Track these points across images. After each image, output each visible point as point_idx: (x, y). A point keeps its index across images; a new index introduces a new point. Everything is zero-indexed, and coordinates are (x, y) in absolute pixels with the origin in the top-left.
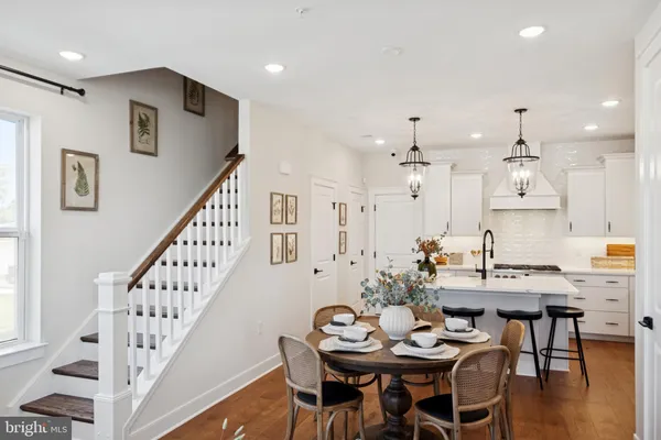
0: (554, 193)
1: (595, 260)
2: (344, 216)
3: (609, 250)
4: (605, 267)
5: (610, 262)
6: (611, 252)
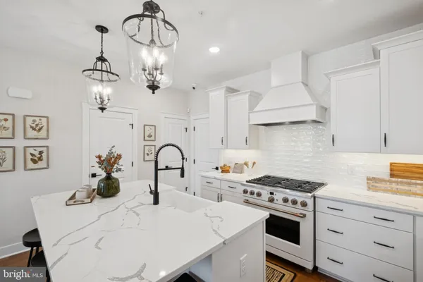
1: (373, 181)
2: (153, 134)
3: (391, 170)
4: (386, 191)
5: (394, 186)
6: (396, 171)
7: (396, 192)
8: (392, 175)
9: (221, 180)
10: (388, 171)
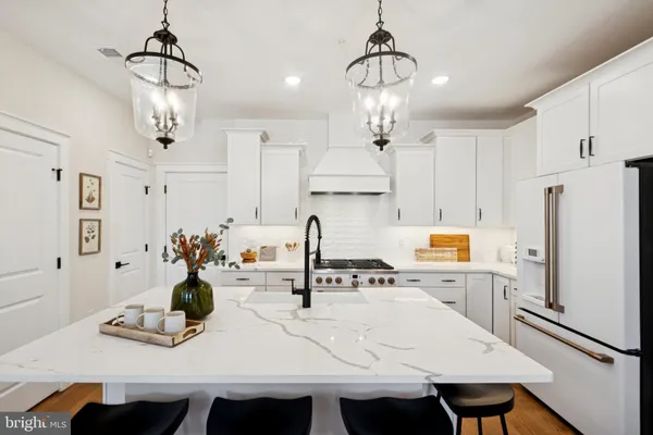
0: (383, 173)
1: (419, 252)
2: (96, 195)
3: (432, 241)
4: (429, 260)
5: (434, 255)
6: (435, 242)
7: (436, 260)
8: (432, 245)
9: (266, 272)
10: (428, 242)
